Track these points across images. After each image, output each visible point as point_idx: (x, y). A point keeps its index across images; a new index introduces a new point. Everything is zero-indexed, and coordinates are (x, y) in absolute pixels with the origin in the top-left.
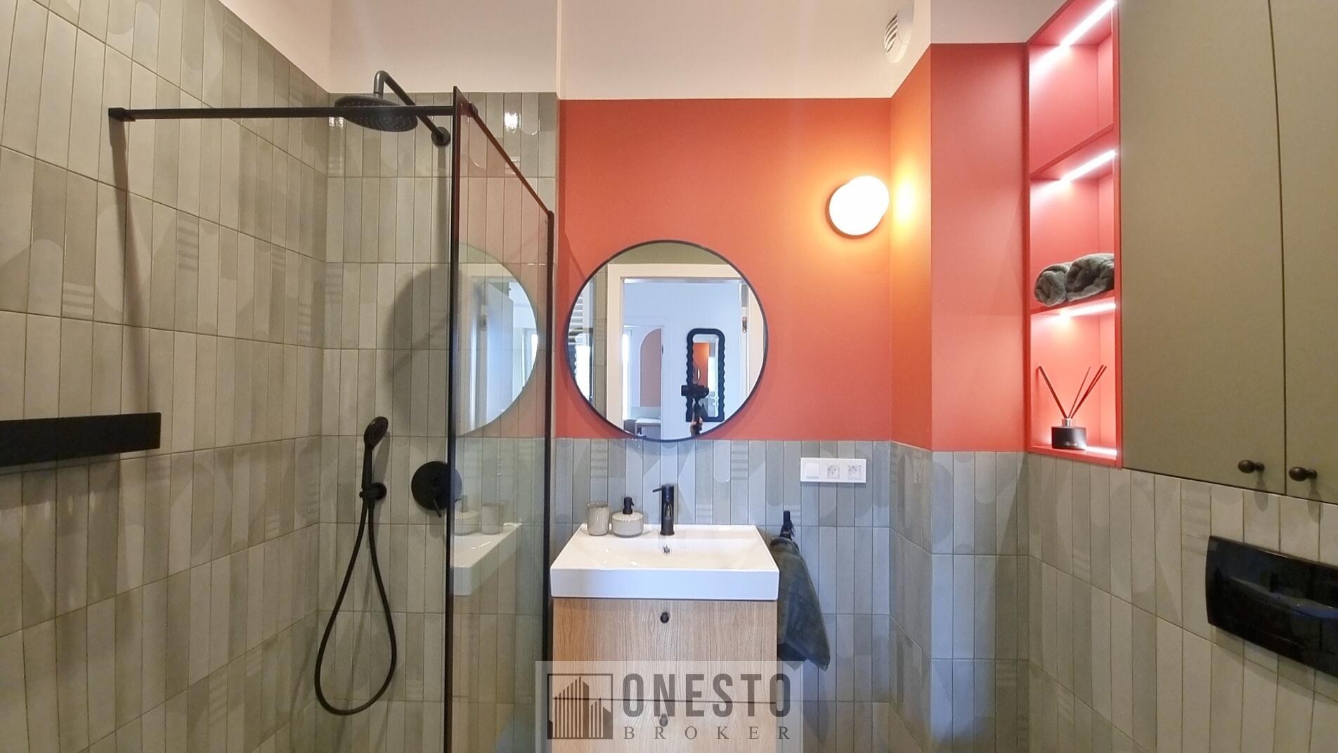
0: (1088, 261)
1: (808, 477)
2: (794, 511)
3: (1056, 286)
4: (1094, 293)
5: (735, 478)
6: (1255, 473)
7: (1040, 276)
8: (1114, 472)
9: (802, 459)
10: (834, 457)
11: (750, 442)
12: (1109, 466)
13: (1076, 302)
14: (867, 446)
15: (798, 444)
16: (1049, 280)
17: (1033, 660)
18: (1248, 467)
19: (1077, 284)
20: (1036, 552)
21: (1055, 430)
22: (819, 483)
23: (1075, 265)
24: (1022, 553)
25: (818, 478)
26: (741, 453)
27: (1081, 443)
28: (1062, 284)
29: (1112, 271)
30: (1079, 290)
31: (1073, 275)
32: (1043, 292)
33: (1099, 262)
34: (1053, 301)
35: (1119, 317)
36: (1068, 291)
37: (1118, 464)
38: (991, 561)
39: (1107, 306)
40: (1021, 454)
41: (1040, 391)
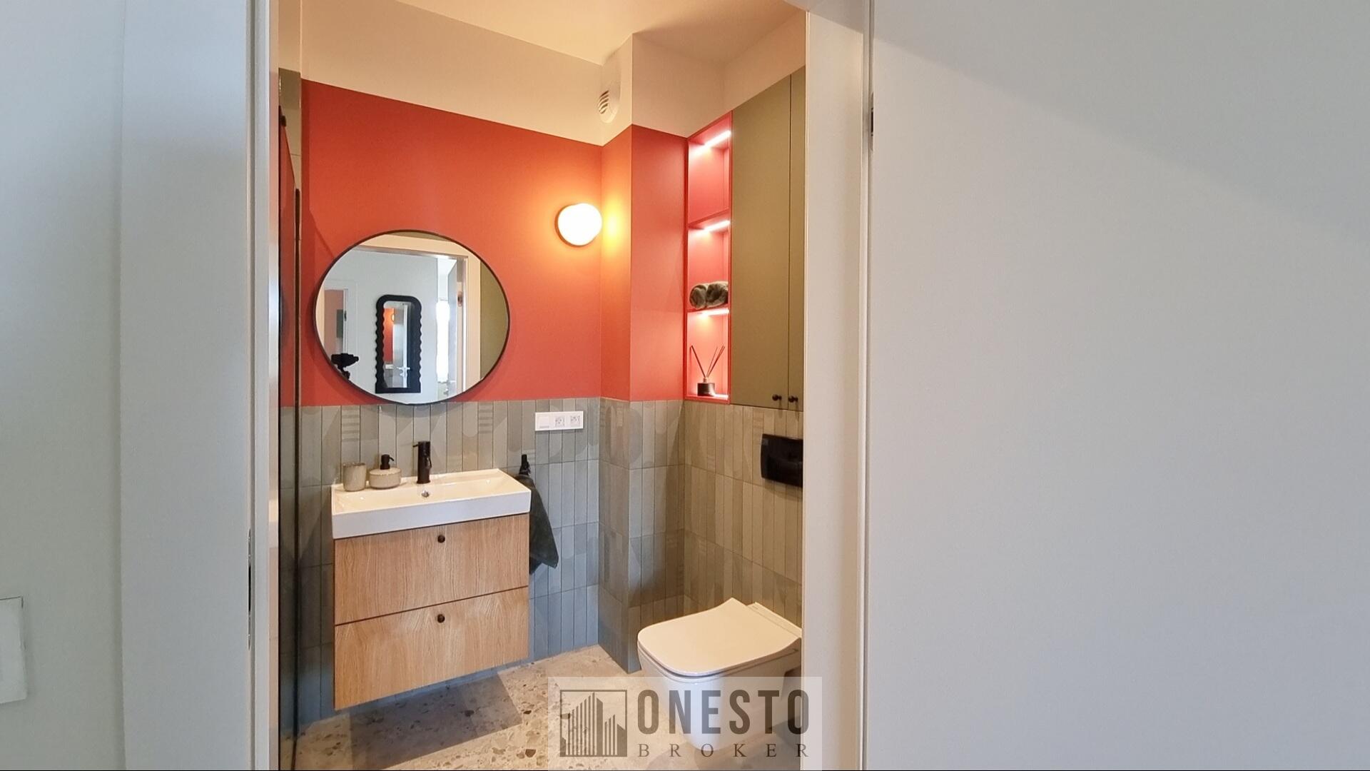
0: (716, 285)
1: (541, 427)
2: (529, 454)
3: (701, 297)
4: (719, 304)
5: (482, 432)
6: (778, 401)
7: (693, 290)
8: (727, 406)
9: (537, 414)
10: (560, 411)
11: (494, 402)
12: (724, 404)
13: (711, 308)
14: (584, 401)
15: (532, 403)
16: (697, 293)
17: (687, 528)
18: (776, 398)
19: (711, 298)
20: (689, 462)
21: (700, 386)
22: (549, 431)
23: (710, 286)
24: (681, 463)
25: (548, 427)
26: (487, 411)
27: (712, 392)
28: (704, 297)
29: (727, 293)
30: (712, 302)
31: (709, 292)
32: (694, 300)
33: (721, 287)
34: (700, 306)
35: (730, 317)
36: (707, 301)
37: (730, 402)
38: (664, 470)
39: (725, 311)
40: (681, 401)
41: (691, 359)
